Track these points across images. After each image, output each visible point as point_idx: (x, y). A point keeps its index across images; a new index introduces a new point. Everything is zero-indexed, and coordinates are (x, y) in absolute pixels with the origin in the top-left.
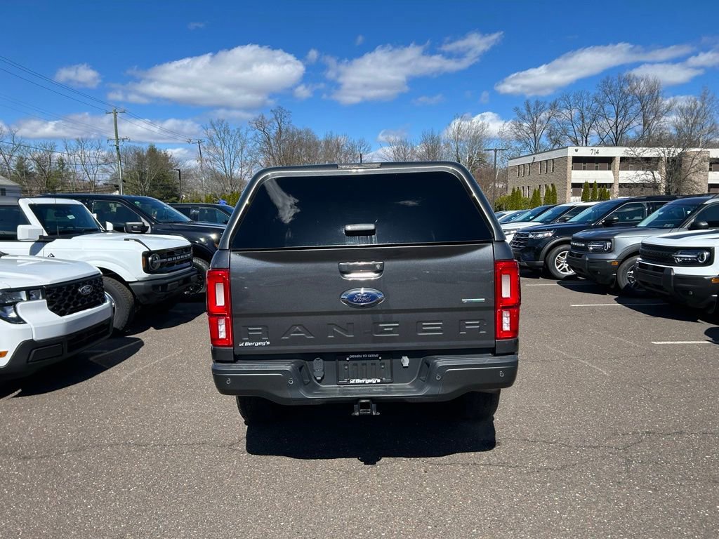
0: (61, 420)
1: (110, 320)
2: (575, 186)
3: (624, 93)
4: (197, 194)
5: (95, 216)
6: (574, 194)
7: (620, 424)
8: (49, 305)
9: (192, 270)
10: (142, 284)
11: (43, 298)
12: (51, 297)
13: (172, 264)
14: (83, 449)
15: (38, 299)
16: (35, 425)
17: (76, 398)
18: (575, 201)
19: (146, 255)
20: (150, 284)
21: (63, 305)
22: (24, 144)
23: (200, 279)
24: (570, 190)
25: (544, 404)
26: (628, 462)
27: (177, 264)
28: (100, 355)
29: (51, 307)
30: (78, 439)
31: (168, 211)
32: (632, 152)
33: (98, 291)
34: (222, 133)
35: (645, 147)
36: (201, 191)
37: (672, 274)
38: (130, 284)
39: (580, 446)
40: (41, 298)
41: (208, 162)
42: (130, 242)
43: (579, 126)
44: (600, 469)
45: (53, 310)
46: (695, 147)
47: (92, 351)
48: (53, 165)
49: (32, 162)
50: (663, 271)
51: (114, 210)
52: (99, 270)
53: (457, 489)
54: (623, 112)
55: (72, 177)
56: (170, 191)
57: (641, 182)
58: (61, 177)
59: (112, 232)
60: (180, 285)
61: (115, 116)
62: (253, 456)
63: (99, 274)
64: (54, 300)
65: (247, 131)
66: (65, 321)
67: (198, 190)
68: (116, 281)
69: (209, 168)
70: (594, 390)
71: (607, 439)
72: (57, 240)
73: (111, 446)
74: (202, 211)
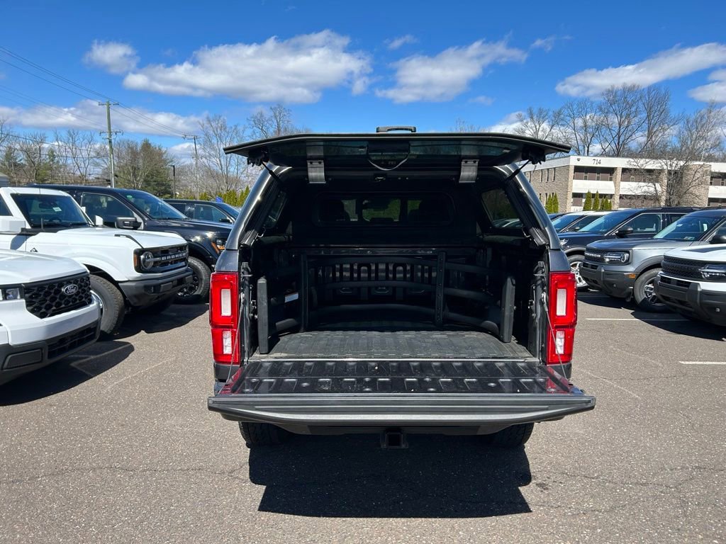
0: (37, 436)
1: (97, 323)
2: (576, 195)
3: (628, 103)
4: (191, 192)
5: (84, 209)
6: (575, 204)
7: (665, 456)
8: (27, 306)
9: (187, 271)
10: (133, 284)
11: (22, 297)
12: (31, 297)
13: (165, 263)
14: (62, 473)
15: (15, 298)
16: (8, 441)
17: (56, 410)
18: (577, 211)
19: (138, 253)
20: (141, 284)
21: (43, 306)
22: (13, 134)
23: (196, 280)
24: (571, 200)
25: (577, 431)
26: (684, 504)
27: (171, 263)
28: (85, 360)
29: (31, 308)
30: (56, 461)
31: (163, 207)
32: (635, 164)
33: (84, 291)
34: (219, 130)
35: (648, 158)
36: (195, 188)
37: (699, 290)
38: (120, 284)
39: (626, 483)
40: (19, 297)
41: (204, 159)
42: (121, 238)
43: (581, 135)
44: (653, 511)
45: (32, 311)
46: (696, 160)
47: (76, 356)
48: (43, 157)
49: (21, 153)
50: (688, 287)
51: (105, 205)
52: (86, 268)
53: (495, 534)
54: (626, 123)
55: (62, 170)
56: (163, 188)
57: (643, 194)
58: (51, 169)
59: (102, 227)
60: (174, 286)
61: (109, 108)
62: (257, 486)
63: (86, 272)
64: (34, 300)
65: (245, 128)
66: (46, 324)
67: (192, 187)
68: (105, 280)
69: (205, 166)
70: (629, 415)
71: (654, 474)
72: (41, 233)
73: (94, 470)
74: (198, 208)
